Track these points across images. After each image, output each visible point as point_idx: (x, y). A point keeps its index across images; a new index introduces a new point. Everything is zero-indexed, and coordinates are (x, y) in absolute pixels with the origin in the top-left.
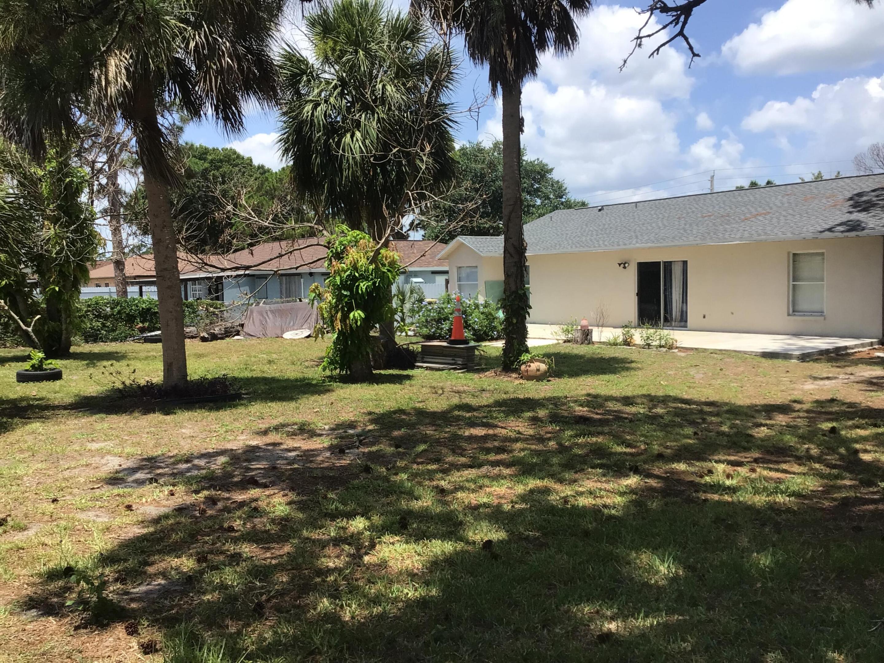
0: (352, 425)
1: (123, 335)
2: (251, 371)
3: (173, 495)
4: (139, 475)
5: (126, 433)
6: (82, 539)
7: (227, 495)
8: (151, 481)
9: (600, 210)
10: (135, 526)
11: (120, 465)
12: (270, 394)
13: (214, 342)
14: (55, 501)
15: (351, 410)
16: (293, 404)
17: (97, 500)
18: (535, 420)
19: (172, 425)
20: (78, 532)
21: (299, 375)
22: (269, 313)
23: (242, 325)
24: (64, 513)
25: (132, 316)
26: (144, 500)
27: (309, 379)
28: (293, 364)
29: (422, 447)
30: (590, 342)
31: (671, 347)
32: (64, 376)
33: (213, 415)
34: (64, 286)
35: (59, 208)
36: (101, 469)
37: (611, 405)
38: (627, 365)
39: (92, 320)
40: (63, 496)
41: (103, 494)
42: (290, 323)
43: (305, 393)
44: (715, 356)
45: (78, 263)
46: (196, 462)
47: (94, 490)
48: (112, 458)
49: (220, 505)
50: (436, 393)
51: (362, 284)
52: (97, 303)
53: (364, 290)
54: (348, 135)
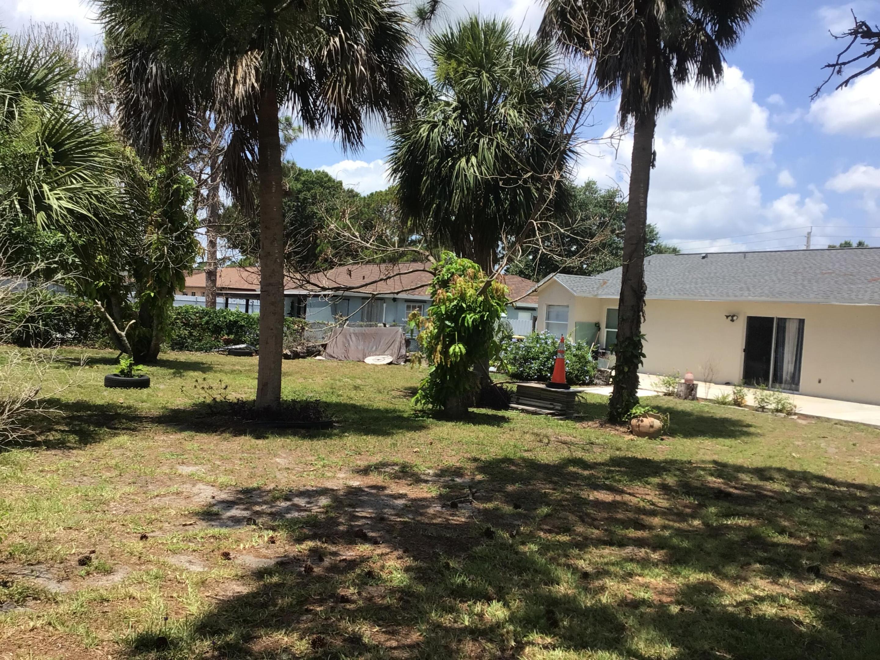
0: (458, 472)
1: (208, 345)
2: (338, 396)
3: (273, 542)
4: (235, 512)
5: (218, 457)
6: (175, 595)
7: (333, 549)
8: (249, 521)
9: (704, 258)
10: (234, 582)
11: (213, 497)
12: (362, 425)
13: (296, 361)
14: (144, 537)
15: (453, 453)
16: (389, 441)
17: (190, 541)
18: (664, 488)
19: (265, 451)
20: (169, 583)
21: (390, 406)
22: (353, 336)
23: (324, 346)
24: (154, 554)
25: (219, 327)
26: (242, 546)
27: (400, 411)
28: (380, 392)
29: (545, 510)
30: (695, 398)
31: (789, 413)
32: (151, 384)
33: (306, 444)
34: (159, 293)
35: (164, 214)
36: (193, 499)
37: (746, 478)
38: (745, 429)
39: (180, 328)
40: (153, 532)
41: (196, 535)
42: (372, 348)
43: (400, 428)
44: (842, 427)
45: (176, 270)
46: (296, 500)
47: (187, 527)
48: (205, 487)
49: (327, 562)
50: (541, 441)
51: (468, 317)
52: (187, 312)
53: (470, 323)
54: (464, 160)
